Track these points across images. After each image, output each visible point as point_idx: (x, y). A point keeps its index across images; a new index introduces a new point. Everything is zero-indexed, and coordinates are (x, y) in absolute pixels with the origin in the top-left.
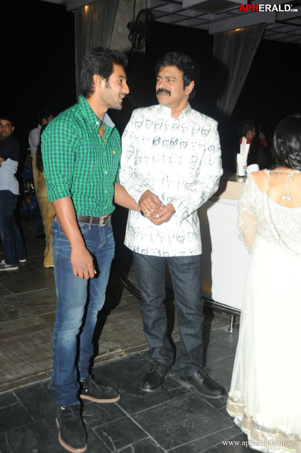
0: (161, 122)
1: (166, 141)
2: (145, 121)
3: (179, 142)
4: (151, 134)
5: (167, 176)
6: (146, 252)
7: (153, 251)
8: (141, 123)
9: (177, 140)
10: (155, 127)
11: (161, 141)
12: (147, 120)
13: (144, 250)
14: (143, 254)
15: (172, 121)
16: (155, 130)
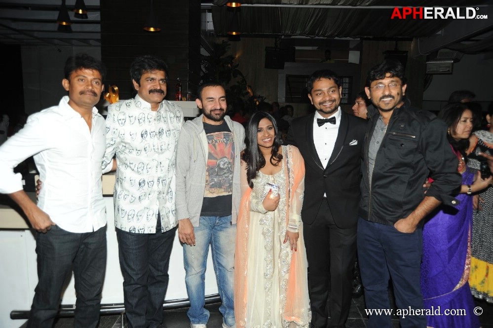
0: (143, 116)
1: (152, 132)
2: (128, 118)
3: (164, 132)
4: (138, 129)
5: (161, 163)
6: (143, 230)
7: (150, 229)
8: (124, 121)
9: (163, 130)
10: (139, 122)
11: (148, 133)
12: (130, 117)
13: (141, 229)
14: (140, 233)
15: (154, 113)
16: (141, 125)
